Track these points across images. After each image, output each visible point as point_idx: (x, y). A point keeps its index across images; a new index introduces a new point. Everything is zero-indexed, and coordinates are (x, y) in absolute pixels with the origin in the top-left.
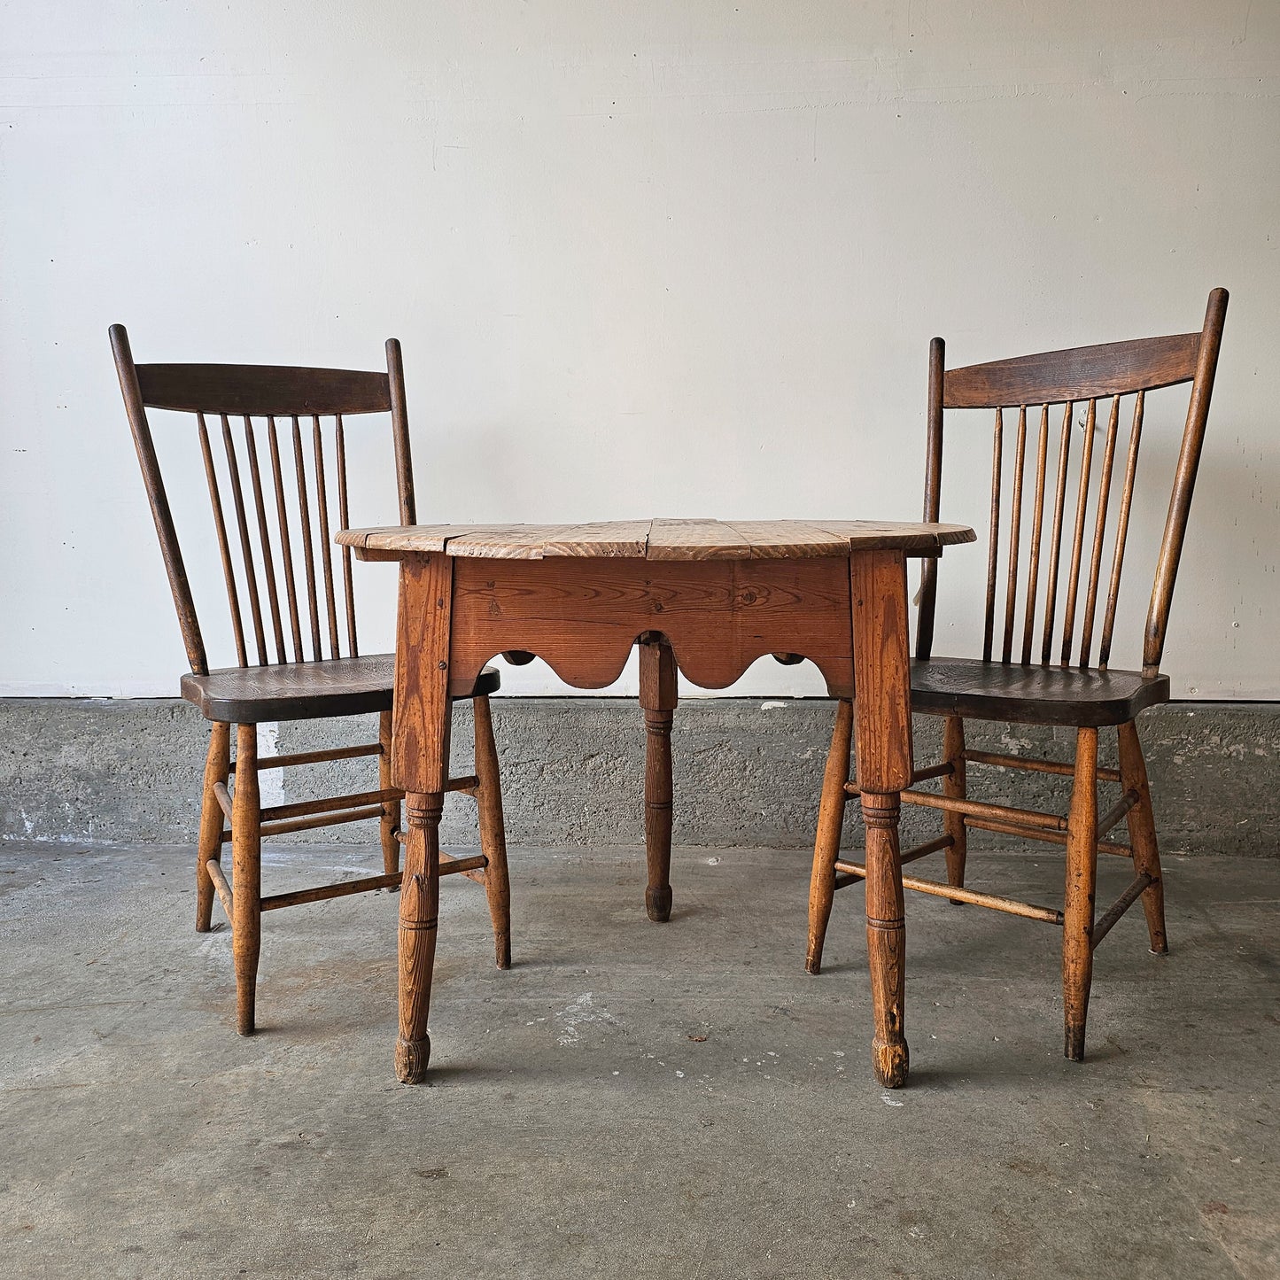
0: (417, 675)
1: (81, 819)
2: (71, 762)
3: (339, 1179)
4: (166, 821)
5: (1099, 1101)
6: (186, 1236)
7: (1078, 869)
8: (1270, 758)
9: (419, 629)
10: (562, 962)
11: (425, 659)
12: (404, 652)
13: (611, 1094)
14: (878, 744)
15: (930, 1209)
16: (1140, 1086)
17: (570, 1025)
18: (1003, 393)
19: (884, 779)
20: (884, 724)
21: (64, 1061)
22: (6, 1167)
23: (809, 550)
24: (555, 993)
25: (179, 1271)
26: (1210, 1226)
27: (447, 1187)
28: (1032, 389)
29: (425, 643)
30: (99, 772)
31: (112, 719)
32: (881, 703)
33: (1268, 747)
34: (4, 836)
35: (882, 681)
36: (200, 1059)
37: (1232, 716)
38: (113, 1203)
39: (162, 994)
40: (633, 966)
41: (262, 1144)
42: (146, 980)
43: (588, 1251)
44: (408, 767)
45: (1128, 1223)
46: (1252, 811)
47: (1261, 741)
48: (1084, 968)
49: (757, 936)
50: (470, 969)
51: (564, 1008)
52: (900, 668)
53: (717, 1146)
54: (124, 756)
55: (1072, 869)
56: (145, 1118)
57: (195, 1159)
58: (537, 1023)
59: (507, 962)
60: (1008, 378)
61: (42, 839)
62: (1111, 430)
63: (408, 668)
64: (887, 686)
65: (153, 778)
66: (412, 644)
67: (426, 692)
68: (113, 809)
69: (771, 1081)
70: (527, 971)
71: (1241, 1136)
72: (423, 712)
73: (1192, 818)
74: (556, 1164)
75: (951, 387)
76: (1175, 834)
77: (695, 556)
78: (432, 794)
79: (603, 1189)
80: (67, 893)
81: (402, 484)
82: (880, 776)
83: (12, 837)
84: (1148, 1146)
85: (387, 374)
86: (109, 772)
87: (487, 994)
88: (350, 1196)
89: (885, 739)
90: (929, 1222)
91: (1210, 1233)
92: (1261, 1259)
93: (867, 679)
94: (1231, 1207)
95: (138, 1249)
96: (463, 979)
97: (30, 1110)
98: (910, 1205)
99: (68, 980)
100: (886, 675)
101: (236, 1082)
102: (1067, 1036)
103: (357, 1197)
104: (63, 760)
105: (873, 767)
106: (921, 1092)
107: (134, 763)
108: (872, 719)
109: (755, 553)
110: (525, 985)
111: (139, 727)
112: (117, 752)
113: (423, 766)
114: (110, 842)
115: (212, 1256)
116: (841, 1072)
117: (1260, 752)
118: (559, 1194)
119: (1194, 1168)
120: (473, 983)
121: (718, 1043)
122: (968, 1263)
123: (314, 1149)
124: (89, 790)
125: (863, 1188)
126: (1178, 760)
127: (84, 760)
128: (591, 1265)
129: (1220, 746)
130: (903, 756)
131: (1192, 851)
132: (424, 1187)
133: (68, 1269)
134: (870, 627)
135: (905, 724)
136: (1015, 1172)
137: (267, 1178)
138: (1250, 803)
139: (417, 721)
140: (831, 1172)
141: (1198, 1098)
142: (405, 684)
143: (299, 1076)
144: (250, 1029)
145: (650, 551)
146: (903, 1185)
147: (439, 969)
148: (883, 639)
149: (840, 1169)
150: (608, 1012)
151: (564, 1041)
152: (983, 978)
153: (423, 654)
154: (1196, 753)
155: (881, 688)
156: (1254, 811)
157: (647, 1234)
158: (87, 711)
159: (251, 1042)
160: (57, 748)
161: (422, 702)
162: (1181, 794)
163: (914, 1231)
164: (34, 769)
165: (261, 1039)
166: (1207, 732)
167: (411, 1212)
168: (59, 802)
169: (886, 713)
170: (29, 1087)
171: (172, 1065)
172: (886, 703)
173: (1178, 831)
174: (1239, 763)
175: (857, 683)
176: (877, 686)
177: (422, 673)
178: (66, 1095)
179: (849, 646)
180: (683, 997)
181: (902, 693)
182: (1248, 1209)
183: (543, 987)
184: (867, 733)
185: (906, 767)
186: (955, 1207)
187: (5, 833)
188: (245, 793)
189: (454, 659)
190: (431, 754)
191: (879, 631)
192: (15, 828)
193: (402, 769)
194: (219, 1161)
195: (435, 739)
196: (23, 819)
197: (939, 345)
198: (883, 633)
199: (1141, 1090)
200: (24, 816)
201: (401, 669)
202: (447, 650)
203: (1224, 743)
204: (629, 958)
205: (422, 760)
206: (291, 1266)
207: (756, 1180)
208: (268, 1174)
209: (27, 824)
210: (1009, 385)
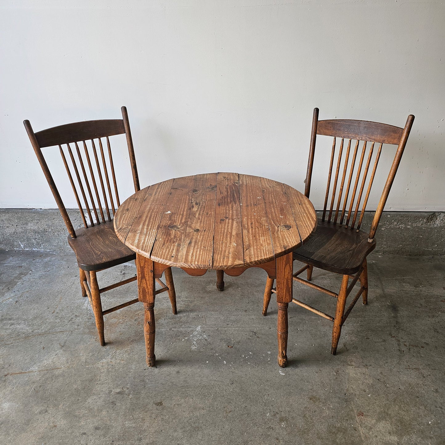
0: (144, 274)
1: (38, 244)
2: (32, 228)
3: (134, 406)
4: (66, 245)
5: (337, 372)
6: (97, 428)
7: (339, 310)
8: (412, 228)
9: (143, 262)
10: (192, 311)
11: (146, 270)
12: (140, 268)
13: (206, 371)
14: (282, 291)
15: (288, 416)
16: (349, 365)
17: (194, 341)
18: (336, 132)
19: (284, 300)
20: (284, 286)
21: (53, 358)
22: (45, 403)
23: (262, 262)
24: (190, 326)
25: (97, 441)
26: (358, 421)
27: (163, 409)
28: (346, 133)
29: (146, 266)
30: (42, 231)
31: (43, 216)
32: (284, 281)
33: (411, 225)
34: (15, 249)
35: (284, 276)
36: (91, 356)
37: (401, 217)
38: (76, 416)
39: (76, 327)
40: (213, 313)
41: (112, 392)
42: (71, 320)
43: (200, 433)
44: (143, 297)
45: (337, 420)
46: (403, 243)
47: (410, 224)
48: (338, 334)
49: (249, 297)
50: (165, 315)
51: (193, 333)
52: (290, 273)
53: (234, 392)
54: (49, 226)
55: (338, 310)
56: (79, 382)
57: (95, 399)
58: (185, 340)
59: (176, 312)
60: (339, 127)
61: (27, 249)
62: (370, 154)
63: (141, 272)
64: (286, 277)
65: (59, 233)
66: (142, 266)
67: (147, 278)
68: (48, 241)
69: (250, 365)
70: (182, 315)
71: (373, 385)
72: (147, 283)
73: (385, 245)
74: (191, 400)
75: (319, 127)
76: (379, 249)
77: (227, 268)
78: (151, 303)
79: (204, 409)
80: (40, 277)
81: (132, 161)
82: (283, 299)
83: (17, 249)
84: (347, 390)
85: (122, 120)
86: (45, 231)
87: (171, 326)
88: (138, 413)
89: (285, 290)
90: (287, 420)
91: (357, 424)
92: (368, 433)
93: (280, 275)
94: (365, 414)
95: (85, 434)
96: (163, 319)
97: (47, 379)
98: (283, 415)
99: (48, 320)
100: (286, 274)
101: (102, 366)
102: (332, 349)
103: (140, 413)
104: (29, 227)
105: (281, 297)
106: (290, 369)
107: (53, 228)
108: (281, 285)
109: (245, 265)
110: (181, 322)
111: (52, 218)
112: (46, 225)
113: (148, 296)
114: (49, 250)
115: (104, 436)
116: (269, 361)
117: (409, 227)
118: (192, 412)
119: (358, 399)
120: (166, 321)
121: (236, 348)
122: (295, 436)
123: (127, 394)
124: (40, 236)
125: (271, 408)
126: (383, 229)
127: (36, 227)
128: (201, 438)
129: (396, 225)
130: (289, 294)
131: (384, 253)
132: (157, 409)
133: (68, 441)
134: (281, 262)
135: (291, 286)
136: (311, 401)
137: (115, 406)
138: (403, 241)
139: (145, 285)
140: (263, 402)
141: (364, 370)
142: (140, 276)
143: (119, 363)
144: (104, 344)
145: (213, 267)
146: (282, 407)
147: (156, 314)
148: (285, 265)
149: (266, 401)
150: (205, 335)
151: (193, 348)
152: (313, 317)
153: (145, 268)
154: (389, 227)
155: (284, 277)
156: (404, 243)
157: (215, 427)
158: (34, 213)
159: (104, 349)
160: (27, 224)
161: (146, 281)
162: (382, 238)
163: (283, 424)
164: (20, 230)
165: (108, 347)
166: (393, 221)
167: (154, 419)
168: (30, 239)
169: (285, 284)
170: (45, 369)
171: (83, 359)
172: (285, 281)
173: (380, 248)
174: (402, 230)
175: (277, 276)
176: (283, 277)
177: (146, 273)
178: (57, 372)
179: (275, 265)
180: (227, 327)
181: (290, 279)
182: (369, 414)
183: (187, 323)
184: (279, 289)
185: (290, 297)
186: (294, 415)
187: (15, 248)
188: (94, 288)
189: (155, 269)
190: (150, 293)
191: (284, 263)
192: (18, 246)
193: (142, 297)
194: (102, 399)
195: (151, 290)
196: (20, 244)
197: (317, 111)
198: (285, 263)
199: (350, 367)
200: (20, 243)
201: (139, 272)
202: (152, 267)
203: (398, 224)
204: (211, 309)
205: (147, 295)
206: (125, 439)
207: (243, 406)
208: (115, 404)
209: (21, 245)
210: (339, 130)
